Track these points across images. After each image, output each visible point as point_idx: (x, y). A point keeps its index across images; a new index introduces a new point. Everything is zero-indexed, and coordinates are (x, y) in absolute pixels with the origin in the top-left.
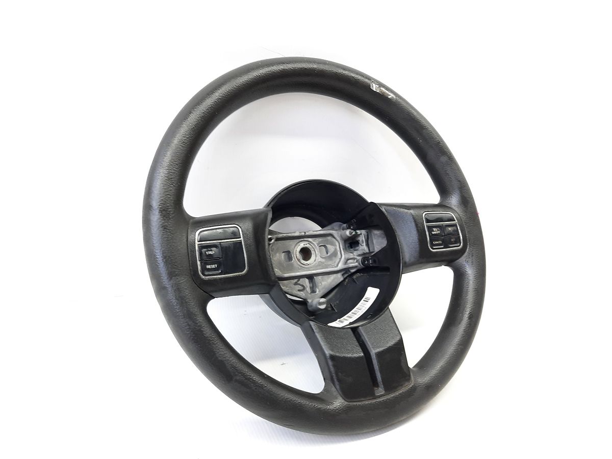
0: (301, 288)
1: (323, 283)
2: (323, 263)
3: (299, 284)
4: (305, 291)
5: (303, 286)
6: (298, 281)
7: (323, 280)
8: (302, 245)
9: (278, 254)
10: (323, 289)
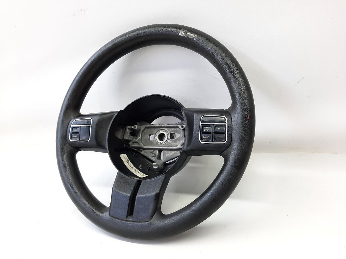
0: (153, 155)
1: (167, 155)
2: (170, 143)
3: (153, 153)
4: (155, 158)
5: (155, 154)
6: (153, 151)
7: (167, 154)
8: (161, 132)
9: (146, 136)
10: (166, 158)
